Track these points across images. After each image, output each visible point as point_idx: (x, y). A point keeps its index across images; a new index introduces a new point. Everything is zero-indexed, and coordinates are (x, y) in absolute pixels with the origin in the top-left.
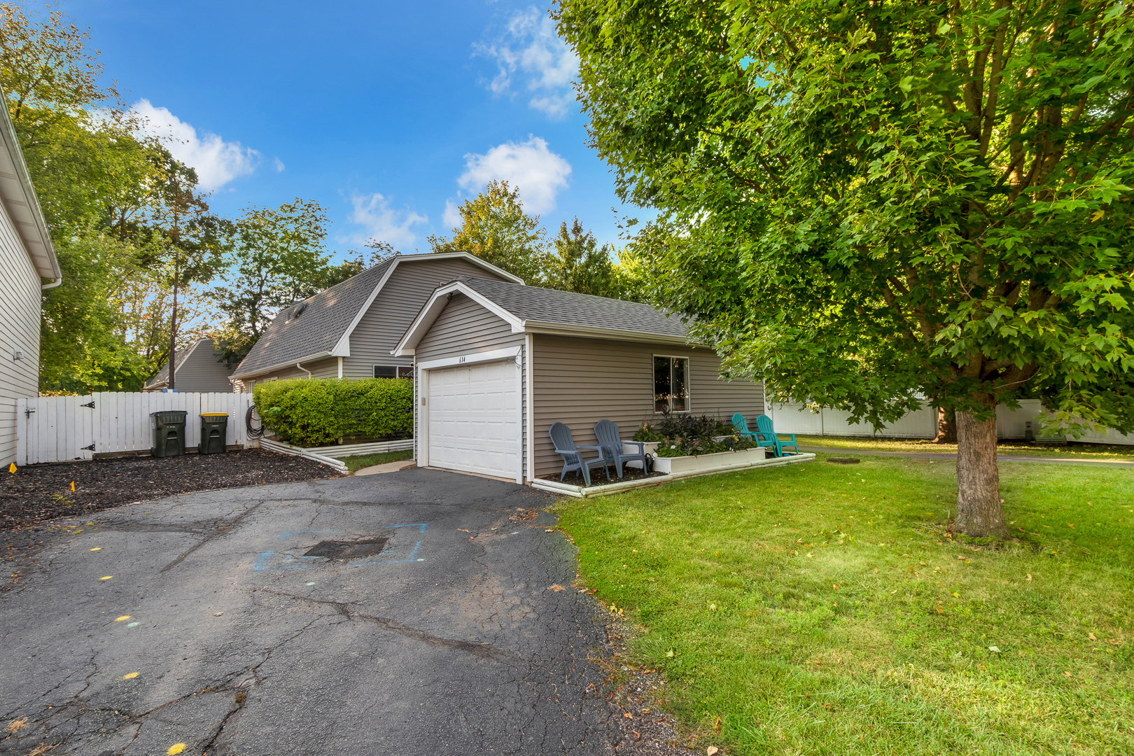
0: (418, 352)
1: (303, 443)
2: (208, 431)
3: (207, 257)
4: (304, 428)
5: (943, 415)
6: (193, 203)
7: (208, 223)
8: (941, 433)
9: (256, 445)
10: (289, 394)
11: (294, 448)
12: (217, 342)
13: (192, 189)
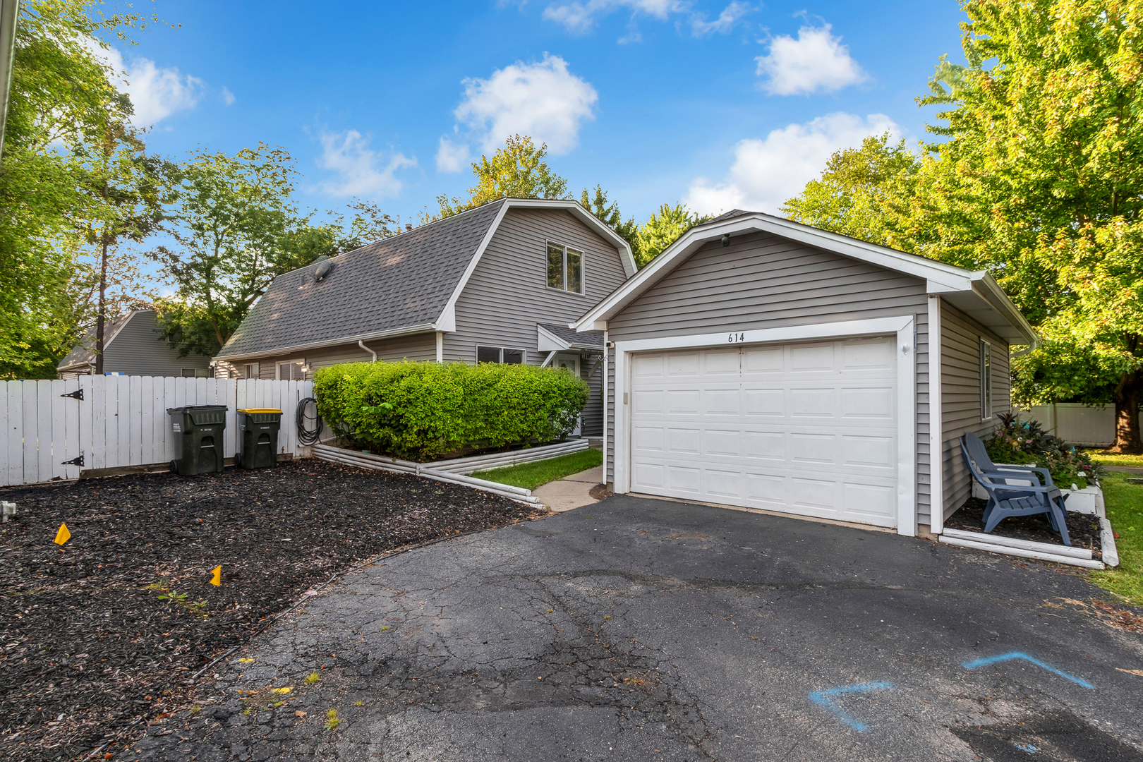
0: (612, 326)
1: (415, 454)
2: (255, 435)
3: (140, 209)
4: (422, 433)
5: (1125, 421)
6: (126, 139)
7: (148, 167)
8: (1120, 441)
9: (307, 453)
10: (403, 384)
11: (398, 461)
12: (160, 315)
13: (125, 121)
